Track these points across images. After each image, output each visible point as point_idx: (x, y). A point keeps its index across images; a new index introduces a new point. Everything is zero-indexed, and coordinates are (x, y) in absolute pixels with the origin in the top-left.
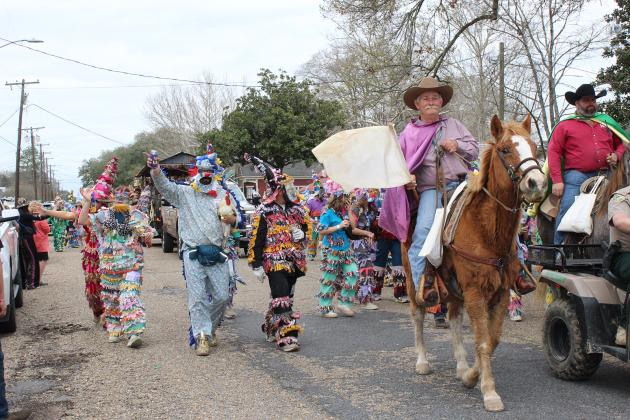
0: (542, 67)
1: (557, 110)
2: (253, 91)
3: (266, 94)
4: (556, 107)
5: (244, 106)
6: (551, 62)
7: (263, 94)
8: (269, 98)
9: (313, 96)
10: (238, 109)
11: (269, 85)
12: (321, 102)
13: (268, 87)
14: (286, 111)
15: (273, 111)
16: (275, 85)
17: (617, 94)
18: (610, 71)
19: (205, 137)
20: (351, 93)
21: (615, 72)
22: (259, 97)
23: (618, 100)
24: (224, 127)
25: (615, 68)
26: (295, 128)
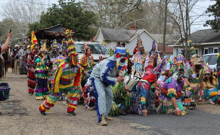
0: (184, 4)
1: (189, 23)
2: (55, 5)
3: (61, 7)
4: (189, 21)
5: (50, 12)
6: (187, 2)
7: (60, 7)
8: (62, 9)
9: (82, 9)
10: (48, 13)
11: (63, 3)
12: (86, 12)
13: (62, 4)
14: (70, 16)
15: (64, 16)
16: (65, 3)
17: (215, 17)
18: (213, 7)
19: (32, 25)
20: (99, 8)
21: (215, 7)
22: (58, 9)
23: (216, 20)
24: (41, 22)
25: (215, 5)
26: (74, 24)
